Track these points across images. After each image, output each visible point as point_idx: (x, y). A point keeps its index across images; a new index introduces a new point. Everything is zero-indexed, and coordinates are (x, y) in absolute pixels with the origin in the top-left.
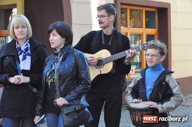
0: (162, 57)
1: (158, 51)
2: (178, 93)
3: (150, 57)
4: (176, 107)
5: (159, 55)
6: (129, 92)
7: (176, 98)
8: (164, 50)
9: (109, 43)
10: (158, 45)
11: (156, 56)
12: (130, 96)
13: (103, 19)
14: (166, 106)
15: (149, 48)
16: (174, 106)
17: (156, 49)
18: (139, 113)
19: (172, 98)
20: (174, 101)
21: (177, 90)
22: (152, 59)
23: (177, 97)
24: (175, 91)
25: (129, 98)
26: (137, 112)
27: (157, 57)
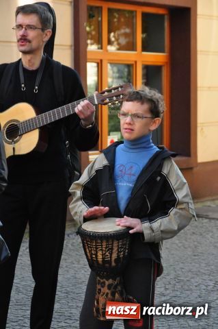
0: (155, 122)
1: (146, 106)
2: (186, 200)
3: (128, 119)
4: (180, 229)
5: (149, 115)
6: (79, 193)
7: (180, 211)
8: (160, 106)
9: (34, 88)
10: (146, 95)
11: (142, 117)
12: (80, 202)
13: (31, 34)
14: (160, 227)
15: (127, 101)
16: (176, 228)
17: (142, 103)
18: (104, 244)
19: (173, 211)
20: (176, 216)
21: (184, 194)
22: (134, 124)
23: (181, 209)
24: (180, 195)
25: (80, 206)
26: (99, 241)
27: (144, 119)
